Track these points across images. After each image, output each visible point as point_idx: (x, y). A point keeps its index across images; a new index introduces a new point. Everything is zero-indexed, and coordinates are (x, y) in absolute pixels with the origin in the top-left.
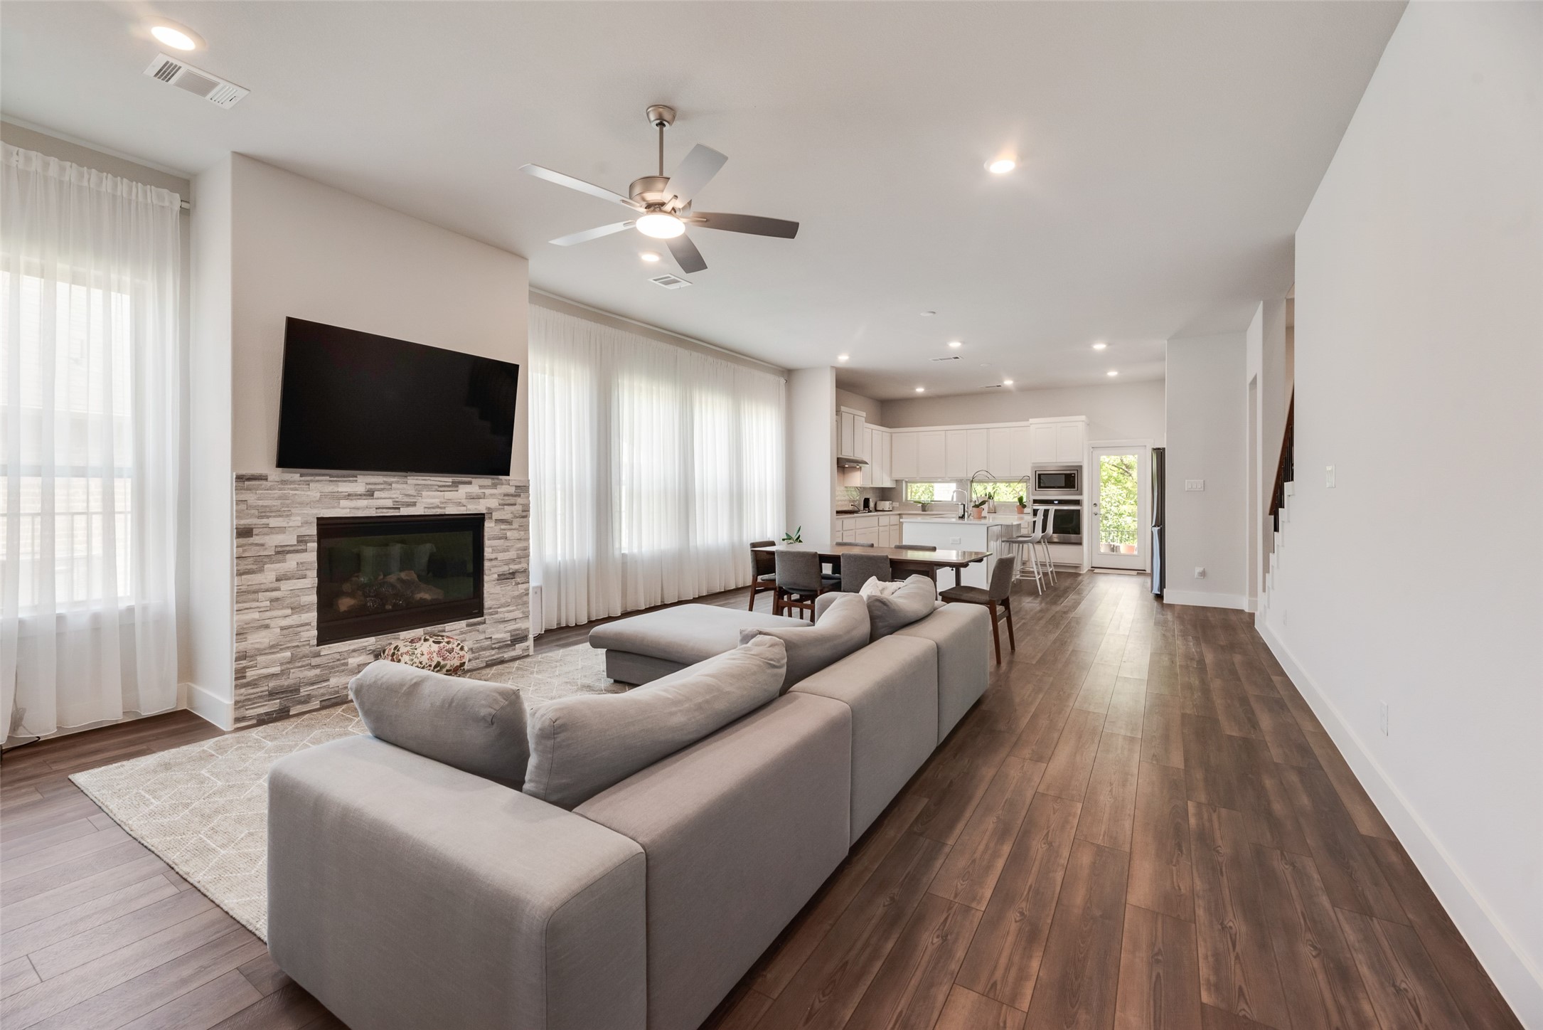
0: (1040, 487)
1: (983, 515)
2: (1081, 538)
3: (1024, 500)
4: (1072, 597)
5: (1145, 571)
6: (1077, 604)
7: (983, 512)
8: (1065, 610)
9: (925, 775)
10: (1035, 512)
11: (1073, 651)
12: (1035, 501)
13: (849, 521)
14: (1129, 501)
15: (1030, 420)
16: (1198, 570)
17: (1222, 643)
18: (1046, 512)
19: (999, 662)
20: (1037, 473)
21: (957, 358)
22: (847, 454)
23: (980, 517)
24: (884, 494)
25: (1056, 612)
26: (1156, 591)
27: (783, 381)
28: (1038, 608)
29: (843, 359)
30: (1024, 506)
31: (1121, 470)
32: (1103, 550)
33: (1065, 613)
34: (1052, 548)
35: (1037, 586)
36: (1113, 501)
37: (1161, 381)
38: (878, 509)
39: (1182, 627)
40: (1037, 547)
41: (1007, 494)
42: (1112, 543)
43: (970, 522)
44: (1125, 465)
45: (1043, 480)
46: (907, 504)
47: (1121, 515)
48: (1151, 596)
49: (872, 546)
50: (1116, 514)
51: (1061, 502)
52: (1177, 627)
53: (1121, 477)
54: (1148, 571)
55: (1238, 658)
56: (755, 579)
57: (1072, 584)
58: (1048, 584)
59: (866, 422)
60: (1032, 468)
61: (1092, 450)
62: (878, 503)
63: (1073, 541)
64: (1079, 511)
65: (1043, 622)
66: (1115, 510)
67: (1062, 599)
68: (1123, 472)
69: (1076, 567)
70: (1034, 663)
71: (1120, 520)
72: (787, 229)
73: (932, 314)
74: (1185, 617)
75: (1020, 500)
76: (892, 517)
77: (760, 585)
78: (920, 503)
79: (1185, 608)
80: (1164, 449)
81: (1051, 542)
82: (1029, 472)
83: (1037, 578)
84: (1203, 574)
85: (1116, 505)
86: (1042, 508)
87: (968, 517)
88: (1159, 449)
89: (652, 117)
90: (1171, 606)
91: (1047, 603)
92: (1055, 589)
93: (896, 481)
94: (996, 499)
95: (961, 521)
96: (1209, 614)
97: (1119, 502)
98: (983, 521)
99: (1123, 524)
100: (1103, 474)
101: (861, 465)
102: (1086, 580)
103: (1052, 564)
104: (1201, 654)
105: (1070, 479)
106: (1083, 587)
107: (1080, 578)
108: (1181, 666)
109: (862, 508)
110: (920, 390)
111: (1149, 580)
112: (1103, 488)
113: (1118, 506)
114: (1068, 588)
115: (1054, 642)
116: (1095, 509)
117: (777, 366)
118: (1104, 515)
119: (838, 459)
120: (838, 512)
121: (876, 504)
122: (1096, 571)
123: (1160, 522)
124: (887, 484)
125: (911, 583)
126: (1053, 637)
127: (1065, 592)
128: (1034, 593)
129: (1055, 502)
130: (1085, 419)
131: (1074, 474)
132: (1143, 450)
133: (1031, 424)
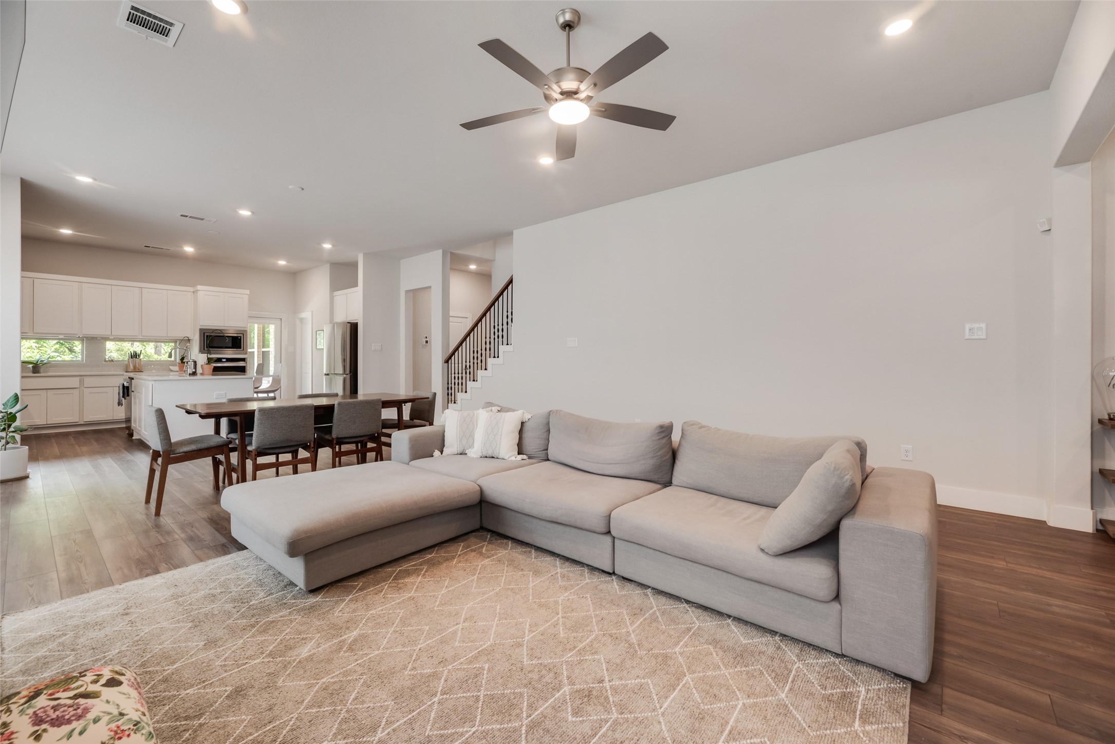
0: (209, 348)
15: (197, 286)
20: (206, 334)
29: (82, 181)
45: (210, 341)
51: (229, 360)
60: (199, 329)
64: (244, 367)
105: (237, 341)
110: (66, 231)
129: (223, 360)
130: (249, 293)
131: (241, 337)
132: (279, 322)
133: (199, 290)
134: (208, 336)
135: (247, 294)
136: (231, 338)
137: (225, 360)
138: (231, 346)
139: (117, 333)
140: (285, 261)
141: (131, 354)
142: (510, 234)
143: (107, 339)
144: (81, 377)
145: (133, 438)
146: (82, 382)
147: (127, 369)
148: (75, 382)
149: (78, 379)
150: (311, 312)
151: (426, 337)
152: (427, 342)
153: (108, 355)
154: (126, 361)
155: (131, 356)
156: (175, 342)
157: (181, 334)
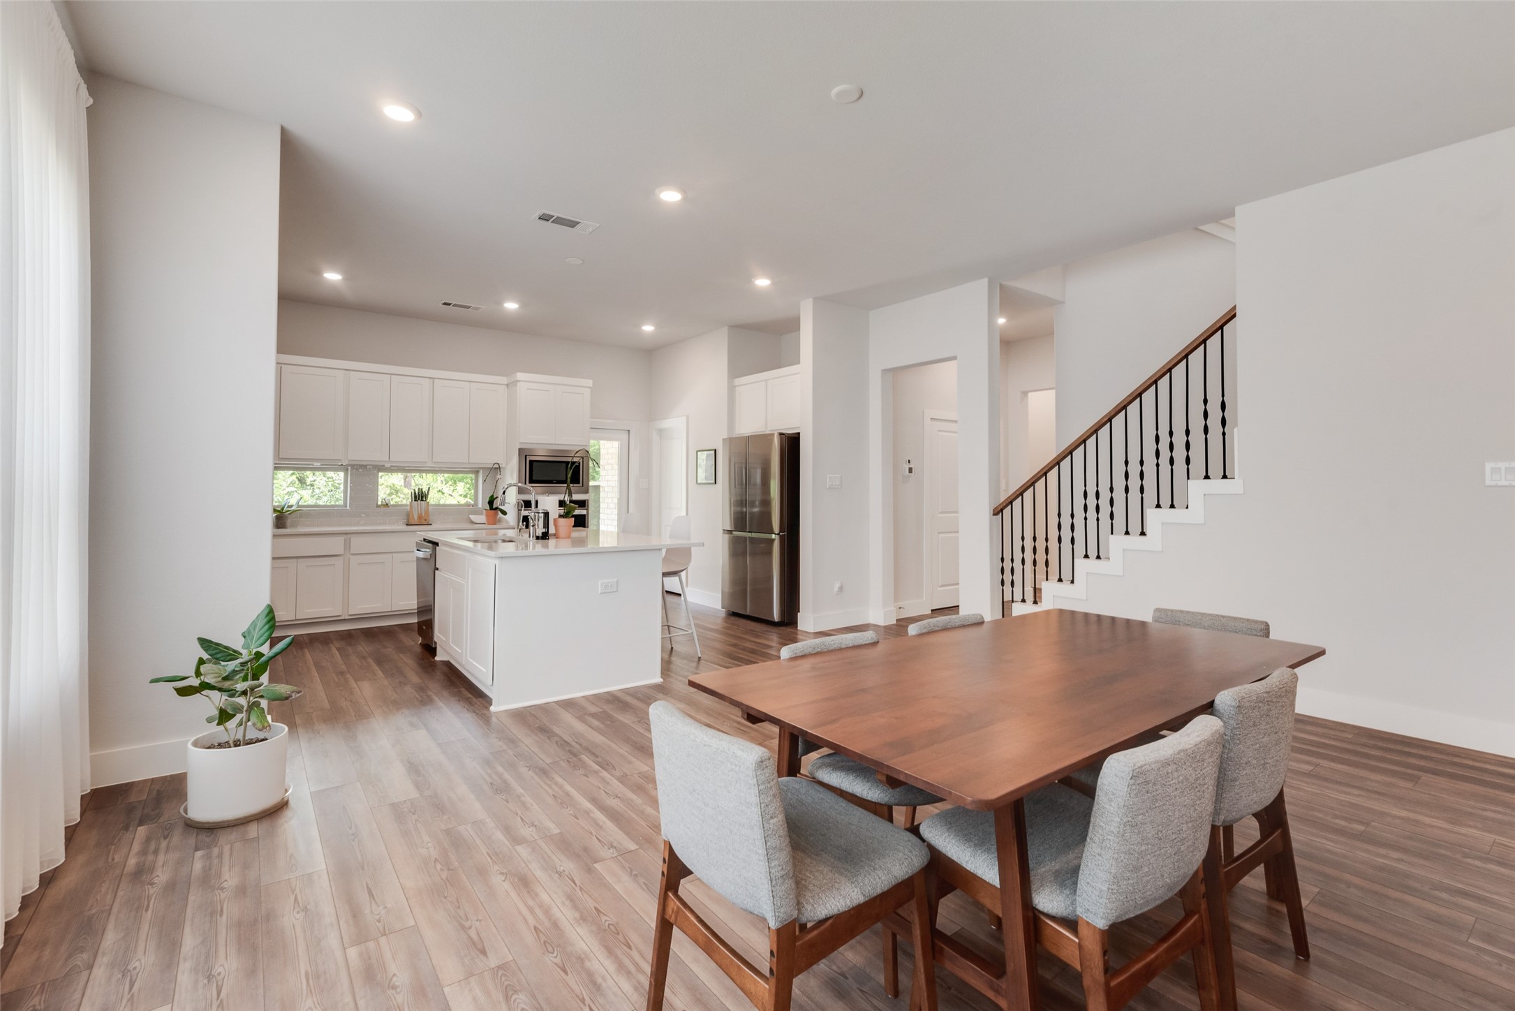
0: (531, 481)
20: (528, 458)
64: (584, 516)
84: (841, 589)
130: (591, 385)
131: (578, 463)
132: (624, 436)
133: (519, 381)
134: (531, 462)
135: (589, 387)
139: (397, 457)
140: (653, 326)
141: (415, 493)
142: (1231, 214)
143: (381, 468)
144: (345, 536)
145: (437, 658)
146: (347, 545)
147: (408, 519)
148: (336, 545)
149: (341, 539)
150: (685, 418)
151: (909, 462)
152: (911, 470)
153: (382, 494)
154: (406, 505)
155: (415, 497)
156: (476, 472)
157: (488, 460)
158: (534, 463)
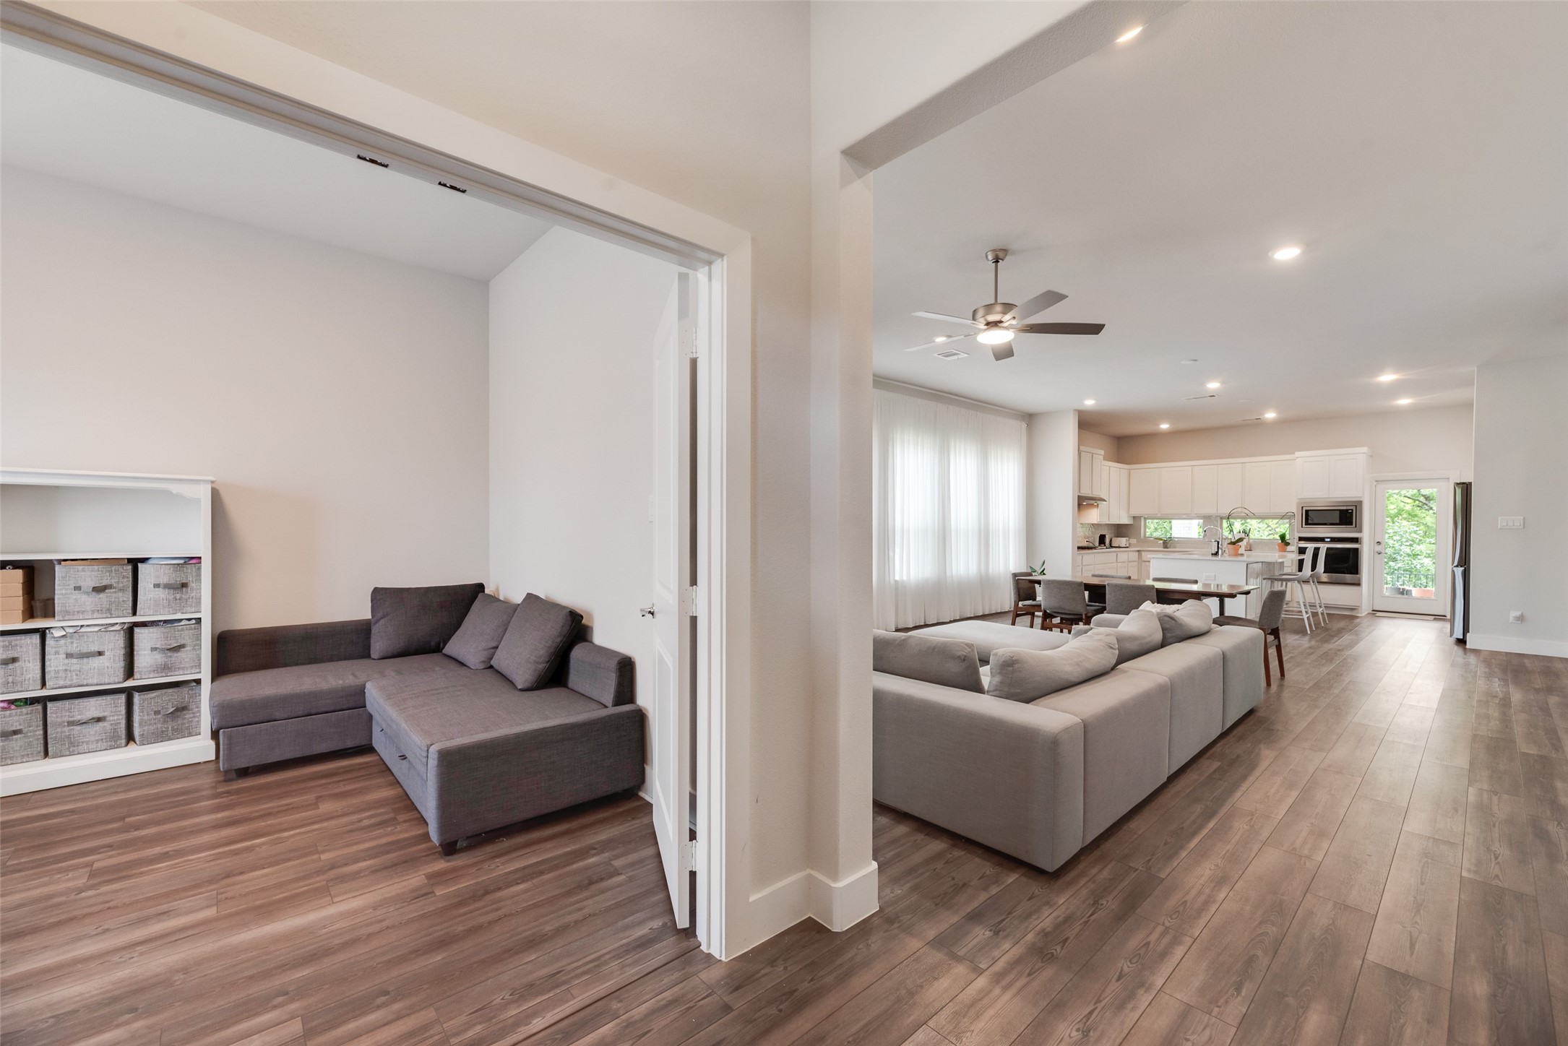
0: (1307, 523)
1: (1240, 552)
2: (1360, 579)
3: (1287, 537)
4: (1346, 638)
5: (1444, 616)
6: (1352, 645)
7: (1240, 549)
8: (1340, 648)
9: (1214, 749)
10: (1302, 551)
11: (1350, 681)
12: (1301, 539)
13: (1088, 556)
14: (1428, 540)
15: (1296, 453)
16: (1518, 613)
17: (1537, 686)
18: (1316, 551)
19: (1269, 684)
20: (1304, 509)
21: (1213, 396)
22: (1086, 492)
23: (1237, 554)
24: (1120, 530)
25: (1330, 650)
26: (1459, 633)
27: (1024, 425)
28: (1307, 645)
29: (1089, 403)
30: (1288, 544)
31: (1417, 502)
32: (1387, 593)
33: (1342, 650)
34: (1322, 588)
35: (1305, 627)
36: (1404, 540)
37: (1468, 405)
38: (1113, 545)
39: (1487, 670)
40: (1306, 587)
41: (1261, 530)
42: (1401, 587)
43: (1223, 559)
44: (1423, 495)
45: (1310, 517)
46: (1146, 540)
47: (1416, 555)
48: (1452, 640)
49: (1130, 578)
50: (1409, 555)
51: (1334, 540)
52: (1481, 669)
53: (1417, 511)
54: (1449, 617)
55: (1553, 700)
56: (1016, 605)
57: (1347, 626)
58: (1317, 624)
59: (1104, 459)
60: (1298, 504)
61: (1375, 483)
62: (1114, 539)
63: (1349, 582)
64: (1357, 549)
65: (1313, 657)
66: (1408, 550)
67: (1335, 639)
68: (1420, 504)
69: (1352, 609)
70: (1307, 687)
71: (1414, 562)
72: (1095, 329)
73: (1193, 362)
74: (1493, 661)
75: (1283, 537)
76: (1131, 554)
77: (1021, 609)
78: (1161, 539)
79: (1494, 654)
80: (1471, 483)
81: (1320, 583)
82: (1294, 508)
83: (1305, 617)
84: (1521, 619)
85: (1408, 544)
86: (1311, 546)
87: (1222, 554)
88: (1464, 483)
89: (990, 257)
90: (1476, 652)
91: (1317, 641)
92: (1326, 629)
93: (1134, 517)
94: (1251, 536)
95: (1214, 558)
96: (1526, 661)
97: (1413, 541)
98: (1240, 558)
99: (1418, 567)
100: (1391, 507)
101: (1098, 502)
102: (1365, 623)
103: (1323, 606)
104: (1508, 693)
105: (1346, 516)
106: (1360, 629)
107: (1358, 620)
108: (1479, 701)
109: (1097, 544)
110: (1165, 426)
111: (1448, 626)
112: (1391, 524)
113: (1411, 545)
114: (1343, 629)
115: (1328, 673)
116: (1378, 548)
117: (1020, 412)
118: (1390, 555)
119: (1078, 496)
120: (1079, 548)
121: (1111, 541)
122: (1379, 614)
123: (1464, 561)
124: (1125, 520)
125: (1190, 606)
126: (1326, 669)
127: (1339, 632)
128: (1302, 631)
129: (1326, 540)
130: (1367, 452)
131: (1352, 510)
132: (1443, 484)
133: (1298, 458)
134: (1307, 511)
135: (1364, 453)
136: (1338, 512)
137: (1329, 540)
138: (1338, 522)
158: (1310, 512)
